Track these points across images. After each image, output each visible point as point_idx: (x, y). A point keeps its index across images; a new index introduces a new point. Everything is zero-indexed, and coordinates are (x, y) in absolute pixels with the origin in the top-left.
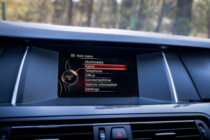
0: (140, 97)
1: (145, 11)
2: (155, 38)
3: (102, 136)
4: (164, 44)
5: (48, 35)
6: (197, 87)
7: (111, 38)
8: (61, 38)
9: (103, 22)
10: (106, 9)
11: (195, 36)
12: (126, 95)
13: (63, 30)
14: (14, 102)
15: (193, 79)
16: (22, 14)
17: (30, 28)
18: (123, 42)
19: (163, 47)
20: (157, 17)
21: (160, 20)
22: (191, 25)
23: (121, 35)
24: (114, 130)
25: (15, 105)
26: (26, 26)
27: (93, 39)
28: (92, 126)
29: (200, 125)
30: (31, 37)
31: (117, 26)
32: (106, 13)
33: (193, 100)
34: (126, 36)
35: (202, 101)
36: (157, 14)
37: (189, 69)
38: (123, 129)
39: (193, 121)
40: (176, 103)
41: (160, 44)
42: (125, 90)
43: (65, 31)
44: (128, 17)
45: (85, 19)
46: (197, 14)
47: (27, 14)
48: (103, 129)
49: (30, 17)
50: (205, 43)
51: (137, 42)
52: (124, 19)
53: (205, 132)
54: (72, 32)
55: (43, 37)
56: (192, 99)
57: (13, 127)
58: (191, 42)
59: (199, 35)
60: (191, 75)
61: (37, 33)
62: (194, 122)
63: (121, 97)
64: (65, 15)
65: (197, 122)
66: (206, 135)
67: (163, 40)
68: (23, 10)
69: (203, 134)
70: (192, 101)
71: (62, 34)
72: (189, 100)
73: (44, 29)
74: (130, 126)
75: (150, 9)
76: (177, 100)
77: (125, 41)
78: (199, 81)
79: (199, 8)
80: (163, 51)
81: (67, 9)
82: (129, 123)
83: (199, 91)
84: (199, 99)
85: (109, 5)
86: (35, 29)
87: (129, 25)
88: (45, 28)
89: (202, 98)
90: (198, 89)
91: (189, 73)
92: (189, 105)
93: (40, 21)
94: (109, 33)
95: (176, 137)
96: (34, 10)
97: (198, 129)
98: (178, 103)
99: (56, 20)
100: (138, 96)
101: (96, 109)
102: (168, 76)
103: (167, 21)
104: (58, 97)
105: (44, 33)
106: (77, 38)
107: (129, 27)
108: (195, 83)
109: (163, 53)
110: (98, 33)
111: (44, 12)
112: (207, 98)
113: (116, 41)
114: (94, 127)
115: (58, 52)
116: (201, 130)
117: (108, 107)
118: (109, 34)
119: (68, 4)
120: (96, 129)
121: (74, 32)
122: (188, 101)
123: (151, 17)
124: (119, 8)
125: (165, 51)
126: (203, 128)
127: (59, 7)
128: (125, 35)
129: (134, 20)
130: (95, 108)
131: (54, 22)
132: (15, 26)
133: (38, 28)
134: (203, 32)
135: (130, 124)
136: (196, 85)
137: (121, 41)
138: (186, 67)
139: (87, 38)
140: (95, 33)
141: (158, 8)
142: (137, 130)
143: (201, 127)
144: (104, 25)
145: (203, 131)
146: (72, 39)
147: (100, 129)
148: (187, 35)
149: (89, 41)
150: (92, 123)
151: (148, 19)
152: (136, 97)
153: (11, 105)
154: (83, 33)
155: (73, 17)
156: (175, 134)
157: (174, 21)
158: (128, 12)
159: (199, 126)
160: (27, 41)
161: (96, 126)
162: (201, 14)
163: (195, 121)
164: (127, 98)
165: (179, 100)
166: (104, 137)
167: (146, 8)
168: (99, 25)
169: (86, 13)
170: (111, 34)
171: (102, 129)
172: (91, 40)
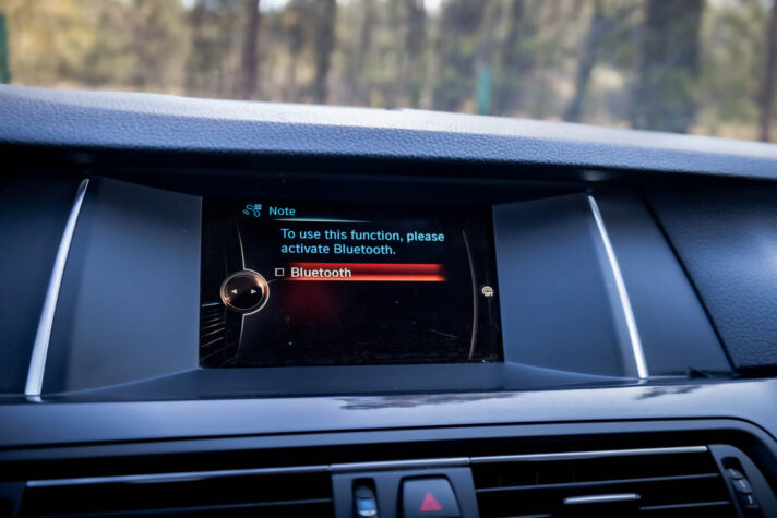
0: (508, 363)
1: (527, 44)
2: (559, 143)
3: (364, 510)
4: (594, 163)
5: (162, 134)
6: (718, 323)
7: (396, 143)
8: (210, 146)
9: (372, 85)
10: (383, 36)
11: (713, 133)
12: (456, 354)
13: (216, 117)
14: (34, 387)
15: (704, 293)
16: (74, 58)
17: (91, 109)
18: (441, 159)
19: (592, 177)
20: (571, 65)
21: (584, 76)
22: (697, 92)
23: (435, 132)
24: (409, 486)
25: (38, 399)
26: (77, 103)
27: (329, 150)
28: (329, 474)
29: (731, 463)
30: (96, 143)
31: (426, 99)
32: (385, 51)
33: (705, 371)
34: (453, 135)
35: (736, 375)
36: (571, 53)
37: (687, 255)
38: (444, 483)
39: (704, 448)
40: (641, 382)
41: (579, 163)
42: (451, 335)
43: (223, 118)
44: (465, 67)
45: (305, 74)
46: (720, 54)
47: (94, 57)
48: (369, 484)
49: (104, 67)
50: (746, 160)
51: (493, 157)
52: (450, 73)
53: (749, 490)
54: (251, 123)
55: (141, 141)
56: (699, 367)
57: (31, 484)
58: (693, 156)
59: (727, 128)
60: (695, 277)
61: (118, 128)
62: (708, 453)
63: (436, 362)
64: (234, 60)
65: (721, 451)
66: (751, 501)
67: (588, 148)
68: (75, 44)
69: (741, 495)
70: (698, 376)
71: (212, 131)
72: (687, 371)
73: (144, 114)
74: (469, 470)
75: (545, 35)
76: (643, 373)
77: (450, 155)
78: (726, 300)
79: (727, 32)
80: (589, 191)
81: (239, 39)
82: (466, 459)
83: (724, 336)
84: (726, 367)
85: (394, 23)
86: (112, 112)
87: (469, 93)
88: (149, 110)
89: (737, 364)
90: (721, 331)
91: (689, 270)
92: (696, 388)
93: (138, 83)
94: (387, 126)
95: (643, 508)
96: (116, 42)
97: (721, 478)
98: (649, 383)
99: (200, 78)
100: (501, 359)
101: (348, 407)
102: (609, 285)
103: (608, 79)
104: (201, 365)
105: (146, 127)
106: (270, 145)
107: (469, 104)
108: (708, 306)
109: (592, 200)
110: (346, 127)
111: (153, 47)
112: (756, 363)
113: (415, 154)
114: (335, 478)
115: (201, 199)
116: (735, 483)
117: (398, 399)
118: (389, 130)
119: (243, 20)
120: (342, 484)
121: (257, 122)
122: (683, 373)
123: (550, 64)
124: (432, 32)
125: (600, 191)
126: (740, 476)
127: (211, 32)
128: (448, 130)
129: (486, 76)
130: (345, 403)
131: (191, 88)
132: (37, 105)
133: (123, 108)
134: (744, 119)
135: (470, 465)
136: (715, 317)
137: (432, 153)
138: (678, 250)
139: (307, 146)
140: (338, 124)
141: (576, 33)
142: (498, 486)
143: (733, 473)
144: (376, 97)
145: (742, 484)
146: (249, 148)
147: (357, 484)
148: (682, 131)
149: (313, 155)
150: (329, 463)
151: (539, 73)
152: (491, 361)
153: (25, 401)
154: (291, 125)
155: (264, 68)
156: (639, 497)
157: (633, 77)
158: (467, 45)
159: (726, 467)
160: (84, 159)
161: (343, 474)
162: (736, 52)
163: (712, 447)
164: (457, 365)
165: (651, 371)
166: (373, 512)
167: (531, 30)
168: (358, 96)
169: (308, 53)
170: (397, 127)
171: (365, 484)
172: (320, 151)
